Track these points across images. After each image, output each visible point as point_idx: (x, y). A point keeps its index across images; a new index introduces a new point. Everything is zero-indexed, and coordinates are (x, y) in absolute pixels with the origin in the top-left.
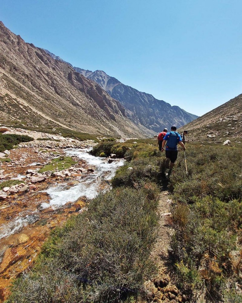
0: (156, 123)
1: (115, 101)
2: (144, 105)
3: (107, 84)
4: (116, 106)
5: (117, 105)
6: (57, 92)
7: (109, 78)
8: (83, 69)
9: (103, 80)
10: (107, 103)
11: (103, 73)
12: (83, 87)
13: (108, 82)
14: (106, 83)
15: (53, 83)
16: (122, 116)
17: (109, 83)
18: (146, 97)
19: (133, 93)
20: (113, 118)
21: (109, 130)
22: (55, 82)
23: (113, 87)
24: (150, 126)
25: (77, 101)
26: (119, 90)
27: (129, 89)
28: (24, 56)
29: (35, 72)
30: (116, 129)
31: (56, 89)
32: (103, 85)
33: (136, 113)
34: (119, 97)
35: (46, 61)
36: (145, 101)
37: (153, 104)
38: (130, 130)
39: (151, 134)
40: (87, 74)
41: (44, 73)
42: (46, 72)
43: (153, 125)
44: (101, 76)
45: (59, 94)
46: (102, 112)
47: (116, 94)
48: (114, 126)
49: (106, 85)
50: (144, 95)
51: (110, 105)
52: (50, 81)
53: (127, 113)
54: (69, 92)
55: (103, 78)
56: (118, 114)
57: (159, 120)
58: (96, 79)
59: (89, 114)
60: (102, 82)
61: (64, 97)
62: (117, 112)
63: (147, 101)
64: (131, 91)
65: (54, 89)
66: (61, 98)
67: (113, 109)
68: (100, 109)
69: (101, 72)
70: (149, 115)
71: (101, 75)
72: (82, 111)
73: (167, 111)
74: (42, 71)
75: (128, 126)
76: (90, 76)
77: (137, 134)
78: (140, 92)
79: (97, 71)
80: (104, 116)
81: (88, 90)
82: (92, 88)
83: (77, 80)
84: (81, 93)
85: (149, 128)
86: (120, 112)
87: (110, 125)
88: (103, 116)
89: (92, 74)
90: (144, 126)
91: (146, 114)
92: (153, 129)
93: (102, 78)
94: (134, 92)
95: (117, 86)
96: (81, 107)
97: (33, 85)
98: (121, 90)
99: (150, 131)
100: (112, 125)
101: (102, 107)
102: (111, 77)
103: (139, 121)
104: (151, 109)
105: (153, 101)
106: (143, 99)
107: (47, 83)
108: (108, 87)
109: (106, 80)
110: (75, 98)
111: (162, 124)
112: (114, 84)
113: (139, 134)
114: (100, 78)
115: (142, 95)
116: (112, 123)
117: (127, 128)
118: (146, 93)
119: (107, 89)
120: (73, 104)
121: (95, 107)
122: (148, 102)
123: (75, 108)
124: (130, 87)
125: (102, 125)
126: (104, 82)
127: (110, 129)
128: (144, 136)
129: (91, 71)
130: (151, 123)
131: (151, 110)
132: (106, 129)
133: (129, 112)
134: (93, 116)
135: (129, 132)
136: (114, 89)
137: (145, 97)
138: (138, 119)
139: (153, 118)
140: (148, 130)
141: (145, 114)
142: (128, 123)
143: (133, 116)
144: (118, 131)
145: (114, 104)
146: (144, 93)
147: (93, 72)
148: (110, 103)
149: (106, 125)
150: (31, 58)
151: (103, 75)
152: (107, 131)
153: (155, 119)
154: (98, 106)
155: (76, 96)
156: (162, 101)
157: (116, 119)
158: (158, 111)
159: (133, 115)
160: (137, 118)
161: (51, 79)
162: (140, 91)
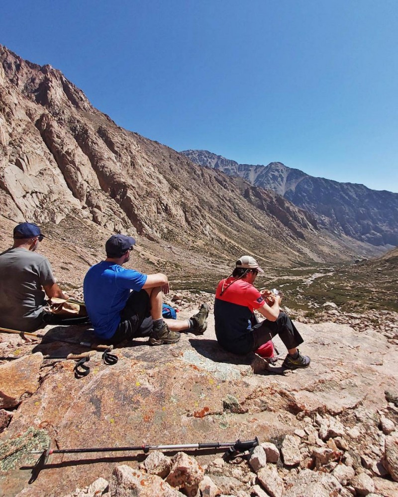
0: (374, 230)
1: (302, 211)
2: (349, 204)
3: (287, 180)
4: (305, 218)
5: (306, 215)
6: (240, 218)
7: (290, 171)
8: (251, 165)
9: (280, 176)
10: (292, 217)
11: (279, 165)
12: (262, 203)
13: (287, 178)
14: (285, 179)
15: (236, 209)
16: (313, 229)
17: (289, 179)
18: (352, 190)
19: (329, 188)
20: (301, 236)
21: (298, 254)
22: (237, 207)
23: (295, 183)
24: (362, 236)
25: (259, 224)
26: (306, 187)
27: (322, 183)
28: (208, 187)
29: (220, 202)
30: (306, 250)
31: (238, 215)
32: (282, 184)
33: (337, 219)
34: (307, 197)
35: (225, 185)
36: (350, 197)
37: (367, 200)
38: (326, 250)
39: (365, 249)
40: (258, 170)
41: (226, 200)
42: (228, 198)
43: (368, 235)
44: (277, 170)
45: (242, 220)
46: (286, 230)
47: (301, 194)
48: (303, 248)
49: (285, 181)
50: (349, 188)
51: (296, 218)
52: (233, 207)
53: (321, 220)
54: (250, 214)
55: (281, 173)
56: (308, 228)
57: (380, 225)
58: (271, 177)
59: (274, 236)
60: (279, 179)
61: (247, 222)
62: (305, 226)
63: (354, 196)
64: (325, 184)
65: (236, 215)
66: (245, 224)
67: (299, 223)
68: (285, 228)
69: (276, 164)
70: (359, 218)
71: (277, 168)
72: (267, 235)
73: (395, 208)
74: (225, 198)
75: (322, 244)
76: (262, 172)
77: (337, 255)
78: (341, 184)
79: (271, 164)
80: (291, 236)
81: (268, 206)
82: (272, 202)
83: (254, 195)
84: (261, 212)
85: (362, 240)
86: (310, 225)
87: (299, 246)
88: (288, 235)
89: (264, 169)
90: (352, 237)
91: (353, 217)
92: (369, 241)
93: (279, 172)
94: (331, 186)
95: (302, 181)
96: (264, 229)
97: (226, 220)
98: (308, 186)
99: (362, 244)
100: (301, 247)
101: (287, 223)
102: (292, 169)
103: (342, 231)
104: (364, 209)
105: (365, 194)
106: (347, 194)
107: (230, 210)
108: (289, 184)
109: (285, 175)
110: (257, 221)
111: (386, 231)
112: (297, 178)
113: (340, 255)
114: (276, 173)
115: (345, 187)
116: (300, 243)
117: (321, 247)
118: (352, 183)
119: (288, 188)
120: (256, 228)
121: (278, 226)
122: (357, 198)
123: (259, 232)
124: (323, 179)
125: (289, 249)
126: (282, 178)
127: (299, 251)
128: (348, 256)
129: (263, 166)
130: (366, 230)
131: (362, 211)
132: (294, 252)
133: (324, 218)
134: (277, 238)
135: (325, 252)
136: (298, 187)
137: (350, 191)
138: (340, 227)
139: (367, 224)
140: (359, 243)
141: (351, 218)
142: (323, 239)
143: (331, 224)
144: (309, 254)
145: (301, 216)
146: (349, 184)
147: (265, 166)
148: (295, 215)
149: (293, 247)
150: (214, 187)
151: (280, 168)
152: (296, 255)
153: (371, 224)
154: (281, 224)
155: (258, 218)
156: (385, 192)
157: (305, 236)
158: (377, 211)
159: (332, 222)
160: (338, 227)
161: (233, 204)
162: (340, 182)
